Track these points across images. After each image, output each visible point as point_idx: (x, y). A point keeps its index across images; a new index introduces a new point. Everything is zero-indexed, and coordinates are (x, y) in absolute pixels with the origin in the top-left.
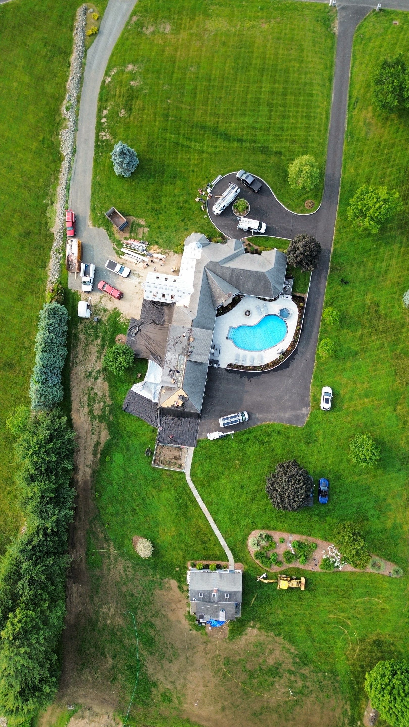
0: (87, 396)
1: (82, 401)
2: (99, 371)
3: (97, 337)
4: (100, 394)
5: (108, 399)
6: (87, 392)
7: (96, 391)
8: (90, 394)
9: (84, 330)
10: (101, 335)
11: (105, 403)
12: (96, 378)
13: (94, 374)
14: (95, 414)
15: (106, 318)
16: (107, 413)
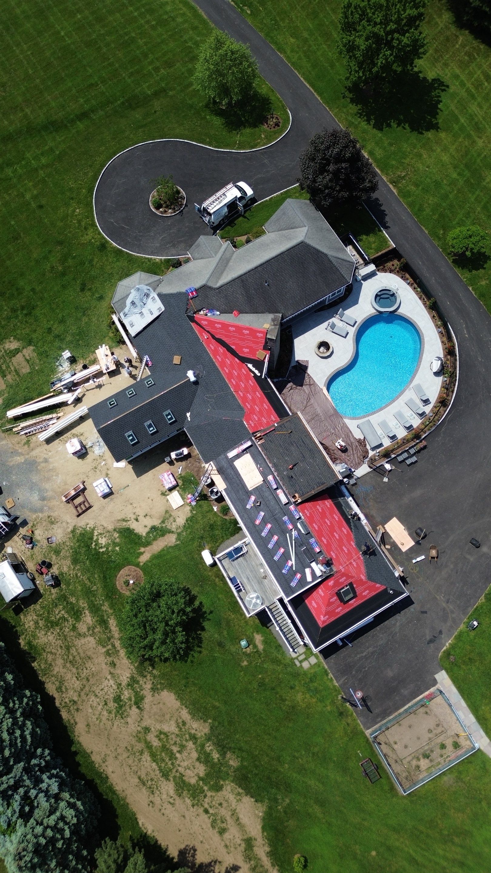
0: (146, 757)
1: (143, 776)
2: (133, 681)
3: (77, 614)
4: (171, 727)
5: (195, 725)
6: (140, 746)
7: (158, 727)
8: (149, 746)
9: (41, 623)
10: (83, 603)
11: (193, 738)
12: (139, 701)
13: (126, 694)
14: (193, 781)
15: (68, 562)
16: (216, 756)
